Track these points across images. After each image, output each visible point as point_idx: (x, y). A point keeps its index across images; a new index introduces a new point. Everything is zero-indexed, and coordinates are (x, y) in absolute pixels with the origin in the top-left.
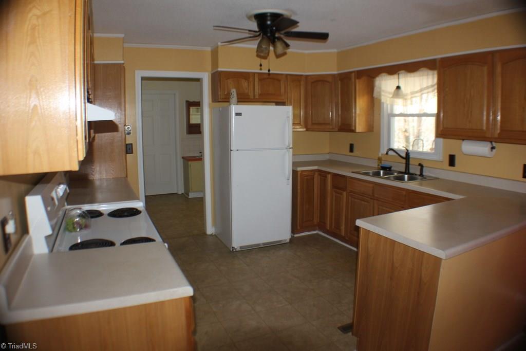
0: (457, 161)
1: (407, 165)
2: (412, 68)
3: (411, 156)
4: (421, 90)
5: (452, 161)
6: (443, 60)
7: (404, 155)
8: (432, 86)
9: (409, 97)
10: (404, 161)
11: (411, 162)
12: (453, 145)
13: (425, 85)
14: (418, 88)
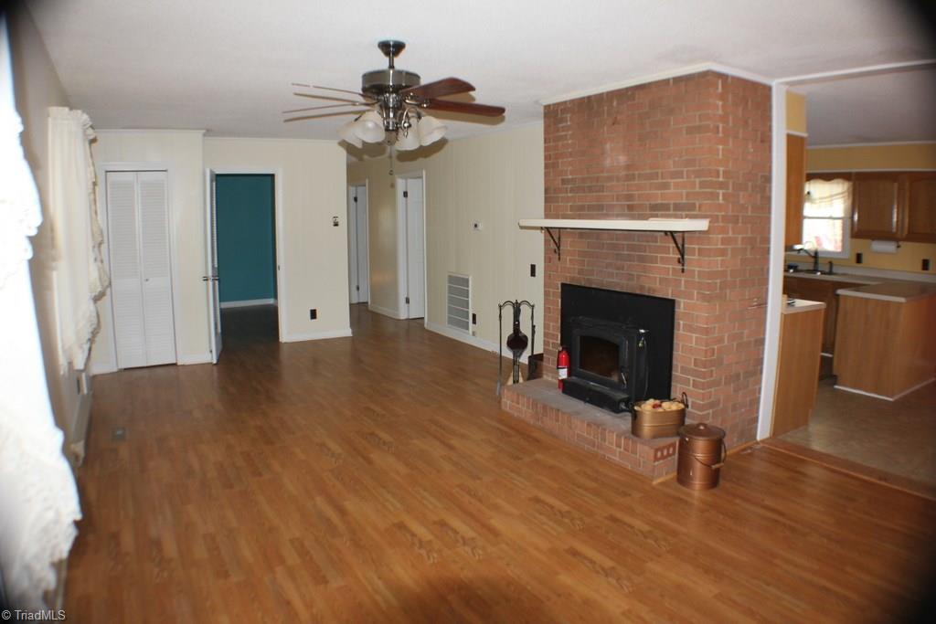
0: (864, 258)
1: (816, 263)
2: (827, 177)
3: (820, 255)
4: (832, 196)
5: (859, 258)
6: (858, 174)
7: (813, 254)
8: (842, 193)
9: (818, 201)
10: (813, 260)
11: (820, 261)
12: (862, 245)
13: (835, 193)
14: (827, 195)
